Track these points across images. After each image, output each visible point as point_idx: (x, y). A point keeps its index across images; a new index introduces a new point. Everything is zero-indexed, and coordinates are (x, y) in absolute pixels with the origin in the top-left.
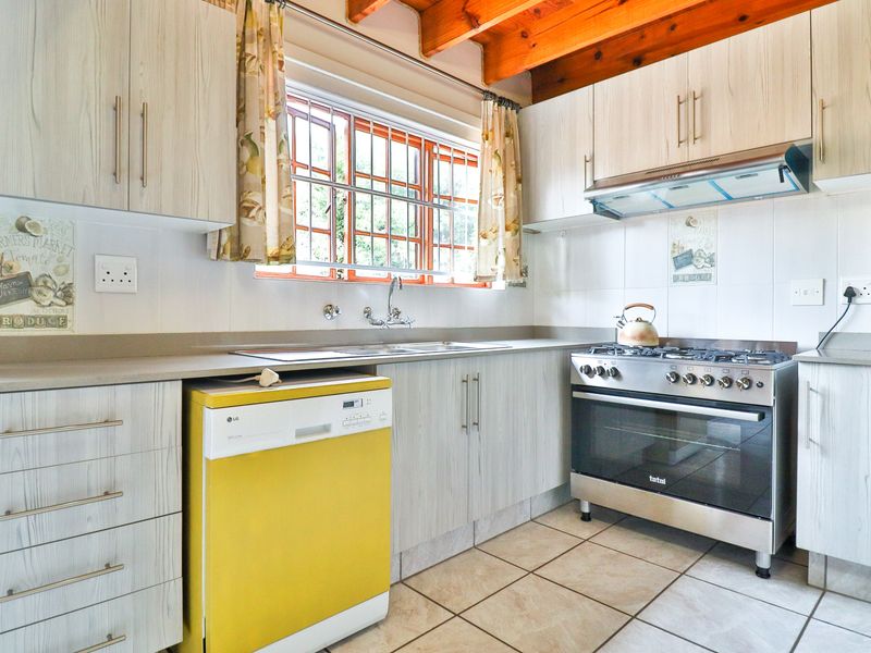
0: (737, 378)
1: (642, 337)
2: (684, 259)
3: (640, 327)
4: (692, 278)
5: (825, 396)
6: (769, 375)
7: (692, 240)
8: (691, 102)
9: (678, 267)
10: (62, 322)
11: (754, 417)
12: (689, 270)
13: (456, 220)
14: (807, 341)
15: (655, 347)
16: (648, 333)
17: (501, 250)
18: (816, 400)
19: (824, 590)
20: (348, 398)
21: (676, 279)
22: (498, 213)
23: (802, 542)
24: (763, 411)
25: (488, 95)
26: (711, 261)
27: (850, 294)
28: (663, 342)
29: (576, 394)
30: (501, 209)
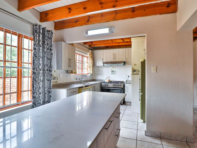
0: (118, 85)
1: (109, 81)
2: (113, 72)
3: (108, 80)
4: (114, 74)
5: (127, 86)
6: (122, 85)
7: (114, 69)
8: (114, 55)
9: (112, 72)
10: (57, 82)
11: (121, 89)
12: (113, 73)
13: (86, 65)
14: (125, 81)
15: (110, 82)
16: (109, 80)
17: (91, 70)
18: (126, 87)
19: (127, 105)
20: (90, 89)
21: (112, 74)
22: (91, 65)
23: (125, 101)
24: (122, 88)
25: (90, 49)
26: (116, 72)
27: (128, 76)
28: (111, 81)
29: (103, 88)
30: (91, 64)
